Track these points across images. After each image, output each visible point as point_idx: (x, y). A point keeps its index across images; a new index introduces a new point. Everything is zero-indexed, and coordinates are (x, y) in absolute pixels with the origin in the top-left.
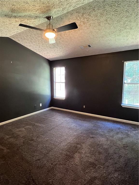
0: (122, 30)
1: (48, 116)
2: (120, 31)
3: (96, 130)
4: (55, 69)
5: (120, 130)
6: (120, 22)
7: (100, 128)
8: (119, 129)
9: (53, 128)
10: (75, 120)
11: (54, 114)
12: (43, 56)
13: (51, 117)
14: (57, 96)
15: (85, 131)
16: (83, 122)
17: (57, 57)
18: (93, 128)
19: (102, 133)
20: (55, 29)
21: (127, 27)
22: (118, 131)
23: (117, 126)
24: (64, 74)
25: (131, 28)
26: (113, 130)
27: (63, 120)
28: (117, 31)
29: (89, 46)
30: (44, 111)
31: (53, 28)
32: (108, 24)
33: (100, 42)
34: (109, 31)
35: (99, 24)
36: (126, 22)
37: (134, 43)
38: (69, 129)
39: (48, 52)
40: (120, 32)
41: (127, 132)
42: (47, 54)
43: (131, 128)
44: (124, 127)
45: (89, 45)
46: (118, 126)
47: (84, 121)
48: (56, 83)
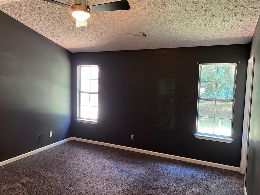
0: (198, 16)
1: (65, 156)
2: (196, 17)
3: (155, 181)
4: (81, 69)
5: (195, 178)
6: (196, 5)
7: (162, 176)
8: (193, 177)
9: (77, 181)
10: (117, 163)
11: (78, 151)
12: (60, 43)
13: (71, 158)
14: (81, 116)
15: (137, 183)
16: (130, 165)
17: (84, 48)
18: (149, 177)
19: (166, 186)
20: (90, 7)
21: (207, 13)
22: (192, 181)
23: (188, 172)
24: (98, 78)
25: (212, 15)
26: (182, 180)
27: (95, 162)
28: (191, 17)
29: (144, 35)
30: (57, 146)
31: (85, 4)
32: (177, 6)
33: (163, 30)
34: (179, 16)
35: (164, 4)
36: (205, 6)
37: (216, 37)
38: (108, 180)
39: (68, 39)
40: (196, 19)
41: (205, 182)
42: (67, 40)
43: (211, 176)
44: (200, 173)
45: (143, 33)
46: (190, 172)
47: (132, 163)
48: (82, 94)
